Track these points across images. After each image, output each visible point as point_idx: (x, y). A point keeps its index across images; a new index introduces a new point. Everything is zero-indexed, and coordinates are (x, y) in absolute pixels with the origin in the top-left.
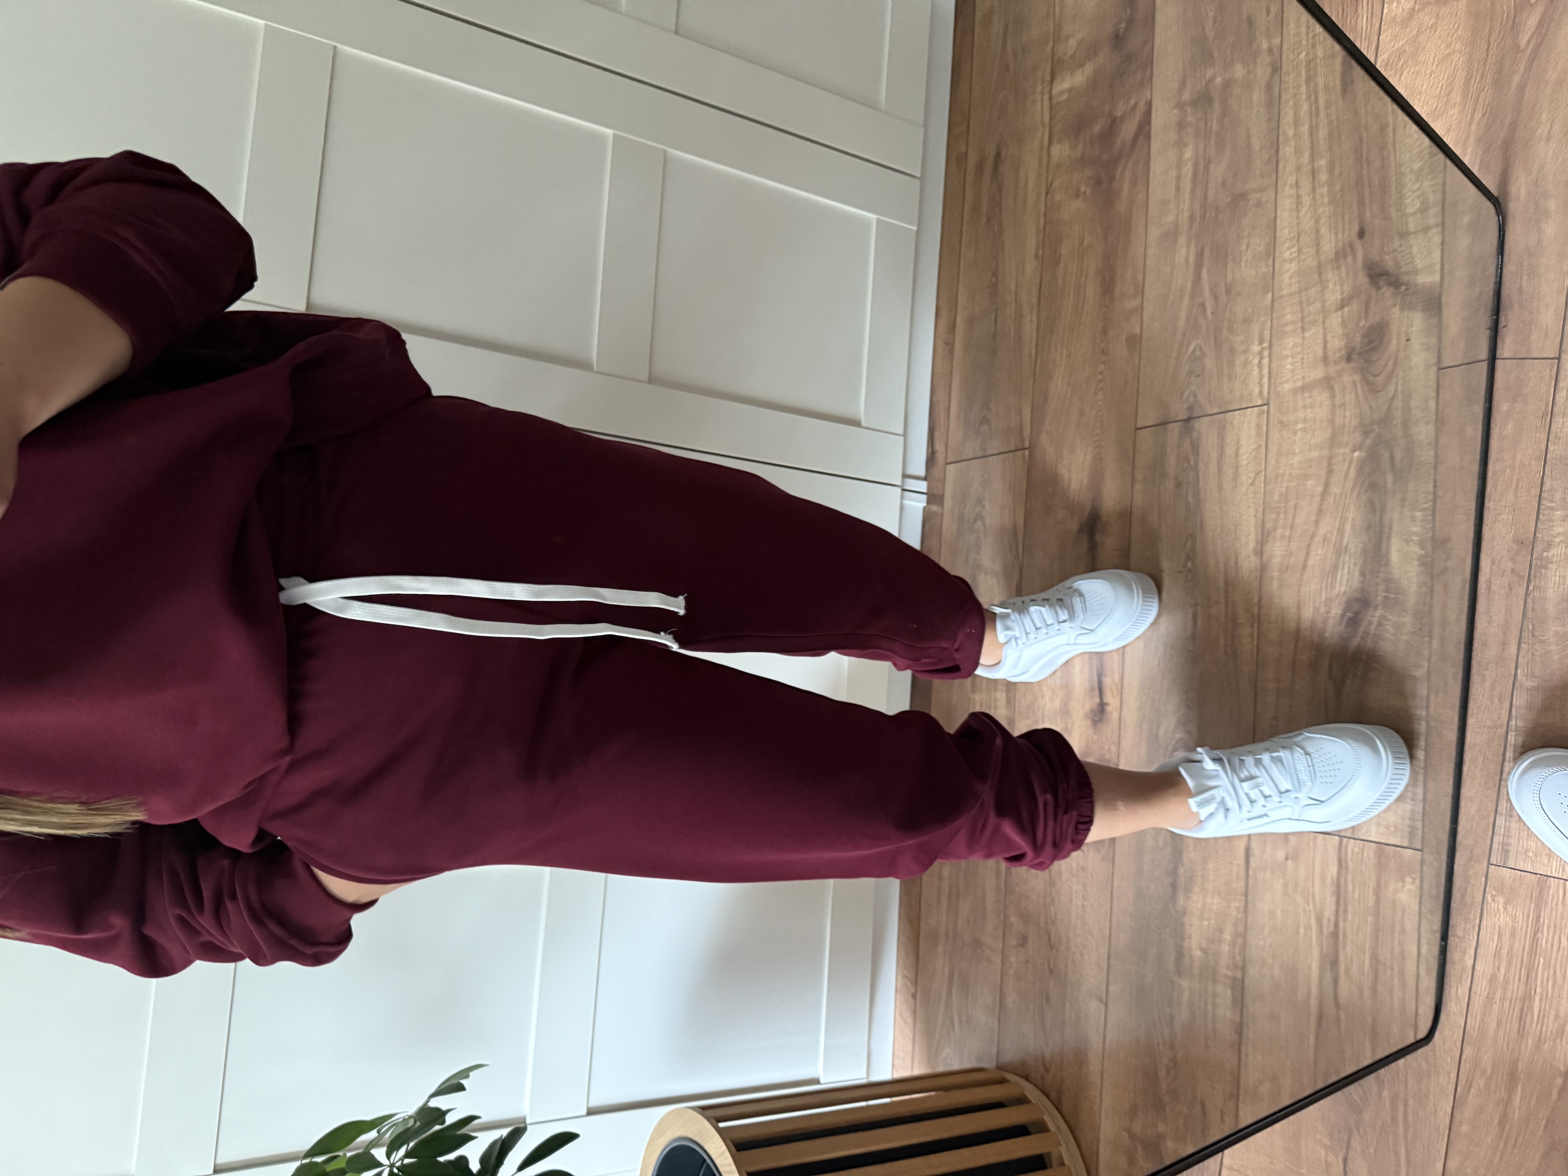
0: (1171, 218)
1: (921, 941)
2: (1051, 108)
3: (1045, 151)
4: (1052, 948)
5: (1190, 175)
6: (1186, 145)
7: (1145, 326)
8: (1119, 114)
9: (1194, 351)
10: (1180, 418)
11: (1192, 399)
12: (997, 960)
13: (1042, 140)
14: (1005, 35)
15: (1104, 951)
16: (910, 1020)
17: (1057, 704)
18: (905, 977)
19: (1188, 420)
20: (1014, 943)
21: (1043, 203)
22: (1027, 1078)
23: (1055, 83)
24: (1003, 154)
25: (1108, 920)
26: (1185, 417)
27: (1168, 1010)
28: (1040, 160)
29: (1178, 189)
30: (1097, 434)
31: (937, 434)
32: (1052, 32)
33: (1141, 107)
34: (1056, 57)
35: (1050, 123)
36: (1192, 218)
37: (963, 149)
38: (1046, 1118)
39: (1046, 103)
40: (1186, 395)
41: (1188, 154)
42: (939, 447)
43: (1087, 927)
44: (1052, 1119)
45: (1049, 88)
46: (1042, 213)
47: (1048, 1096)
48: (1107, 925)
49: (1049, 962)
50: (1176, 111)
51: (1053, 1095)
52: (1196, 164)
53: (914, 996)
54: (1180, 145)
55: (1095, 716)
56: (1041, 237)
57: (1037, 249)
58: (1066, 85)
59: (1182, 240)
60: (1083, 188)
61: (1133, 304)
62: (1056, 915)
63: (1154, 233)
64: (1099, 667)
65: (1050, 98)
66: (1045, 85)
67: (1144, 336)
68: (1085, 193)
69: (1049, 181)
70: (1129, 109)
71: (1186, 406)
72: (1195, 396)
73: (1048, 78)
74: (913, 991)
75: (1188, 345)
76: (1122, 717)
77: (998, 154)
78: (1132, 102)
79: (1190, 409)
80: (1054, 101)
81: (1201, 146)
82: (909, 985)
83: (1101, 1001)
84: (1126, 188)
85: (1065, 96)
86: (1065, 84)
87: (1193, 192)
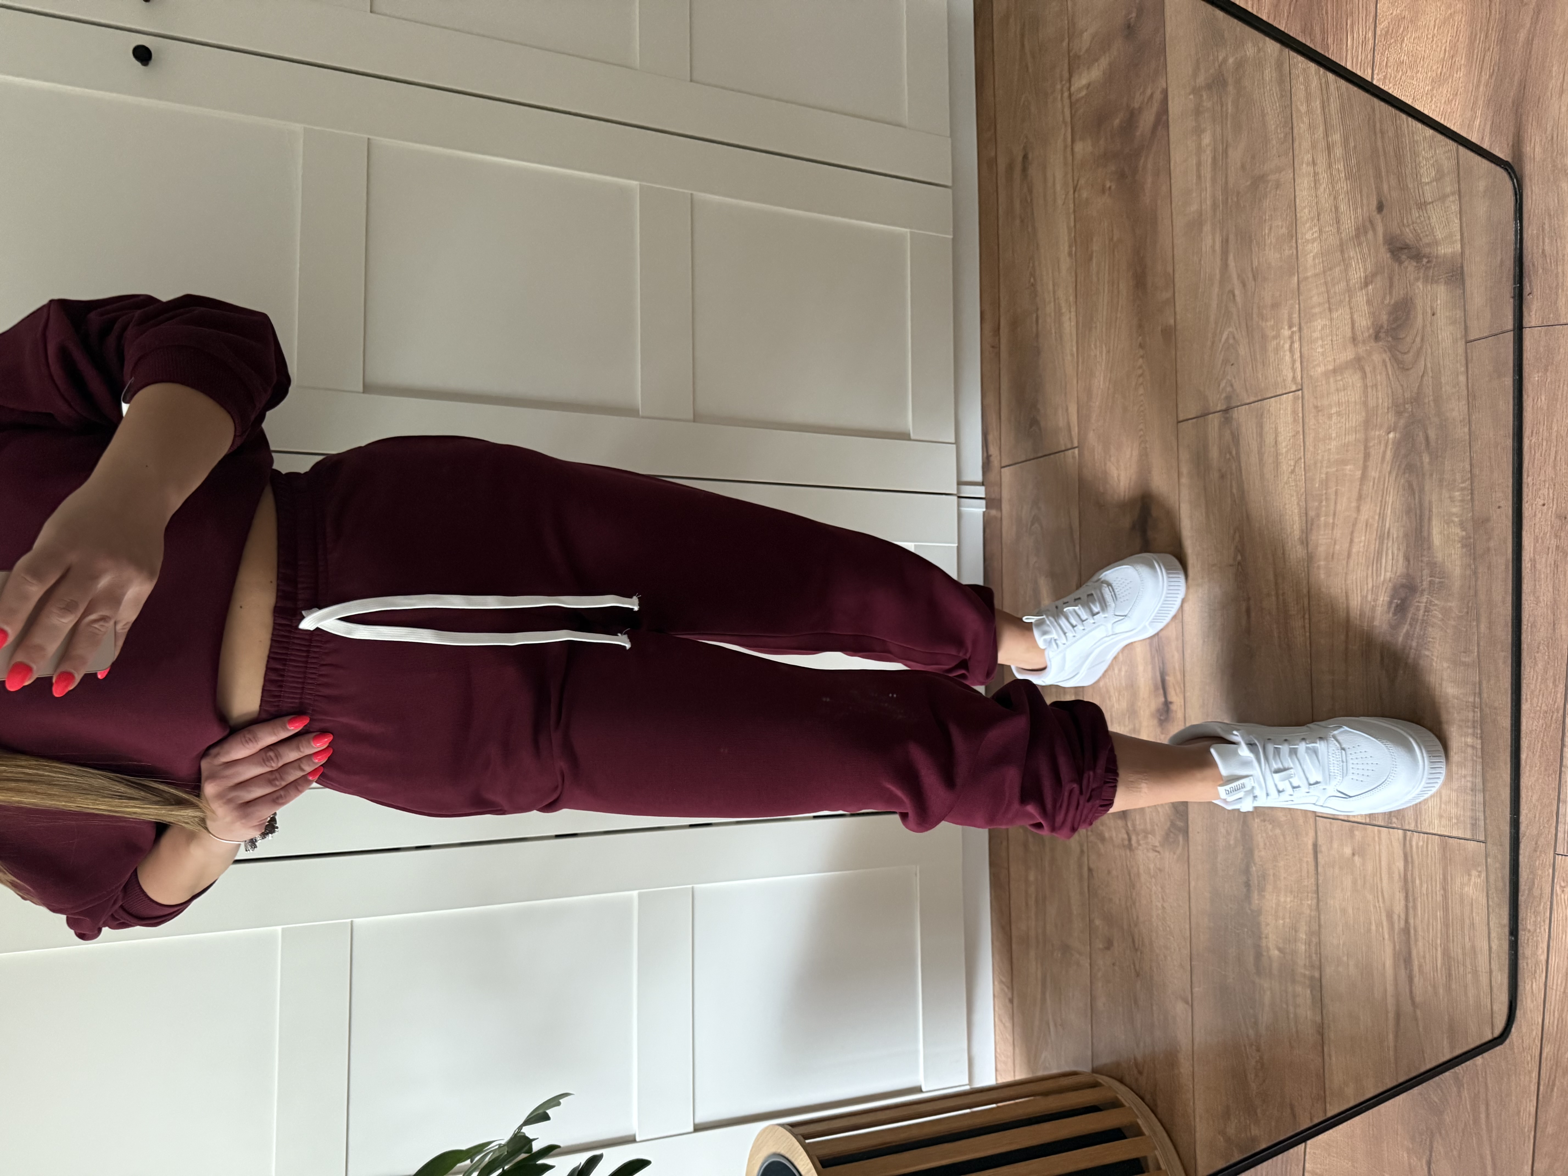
0: (1194, 207)
1: (1014, 946)
2: (1071, 105)
3: (1069, 149)
4: (1136, 950)
5: (1210, 160)
6: (1203, 131)
7: (1178, 317)
8: (1136, 105)
9: (1227, 339)
10: (1219, 409)
11: (1229, 389)
12: (1086, 963)
13: (1065, 138)
14: (1023, 36)
15: (1186, 952)
16: (1009, 1024)
17: (1124, 705)
18: (1001, 982)
19: (1226, 411)
20: (1101, 946)
21: (1071, 202)
22: (1121, 1081)
23: (1073, 80)
24: (1030, 156)
25: (1188, 921)
26: (1224, 407)
27: (1251, 1011)
28: (1065, 158)
29: (1199, 177)
30: (1141, 430)
31: (990, 438)
32: (1067, 28)
33: (1158, 96)
34: (1071, 54)
35: (1071, 121)
36: (1214, 206)
37: (993, 154)
38: (1140, 1122)
39: (1067, 102)
40: (1223, 384)
41: (1207, 139)
42: (994, 451)
43: (1168, 929)
44: (1146, 1122)
45: (1068, 85)
46: (1071, 210)
47: (1143, 1099)
48: (1187, 926)
49: (1134, 966)
50: (1191, 97)
51: (1148, 1097)
52: (1215, 150)
53: (1011, 1001)
54: (1198, 131)
55: (1161, 716)
56: (1073, 235)
57: (1070, 247)
58: (1084, 82)
59: (1207, 228)
60: (1108, 185)
61: (1165, 295)
62: (1138, 918)
63: (1180, 222)
64: (1161, 665)
65: (1070, 96)
66: (1064, 82)
67: (1178, 327)
68: (1110, 188)
69: (1076, 178)
70: (1146, 100)
71: (1224, 395)
72: (1232, 386)
73: (1066, 75)
74: (1010, 995)
75: (1221, 333)
76: (1187, 715)
77: (1025, 157)
78: (1149, 92)
79: (1228, 398)
80: (1074, 98)
81: (1219, 130)
82: (1006, 990)
83: (1187, 1003)
84: (1149, 180)
85: (1083, 93)
86: (1082, 80)
87: (1214, 180)
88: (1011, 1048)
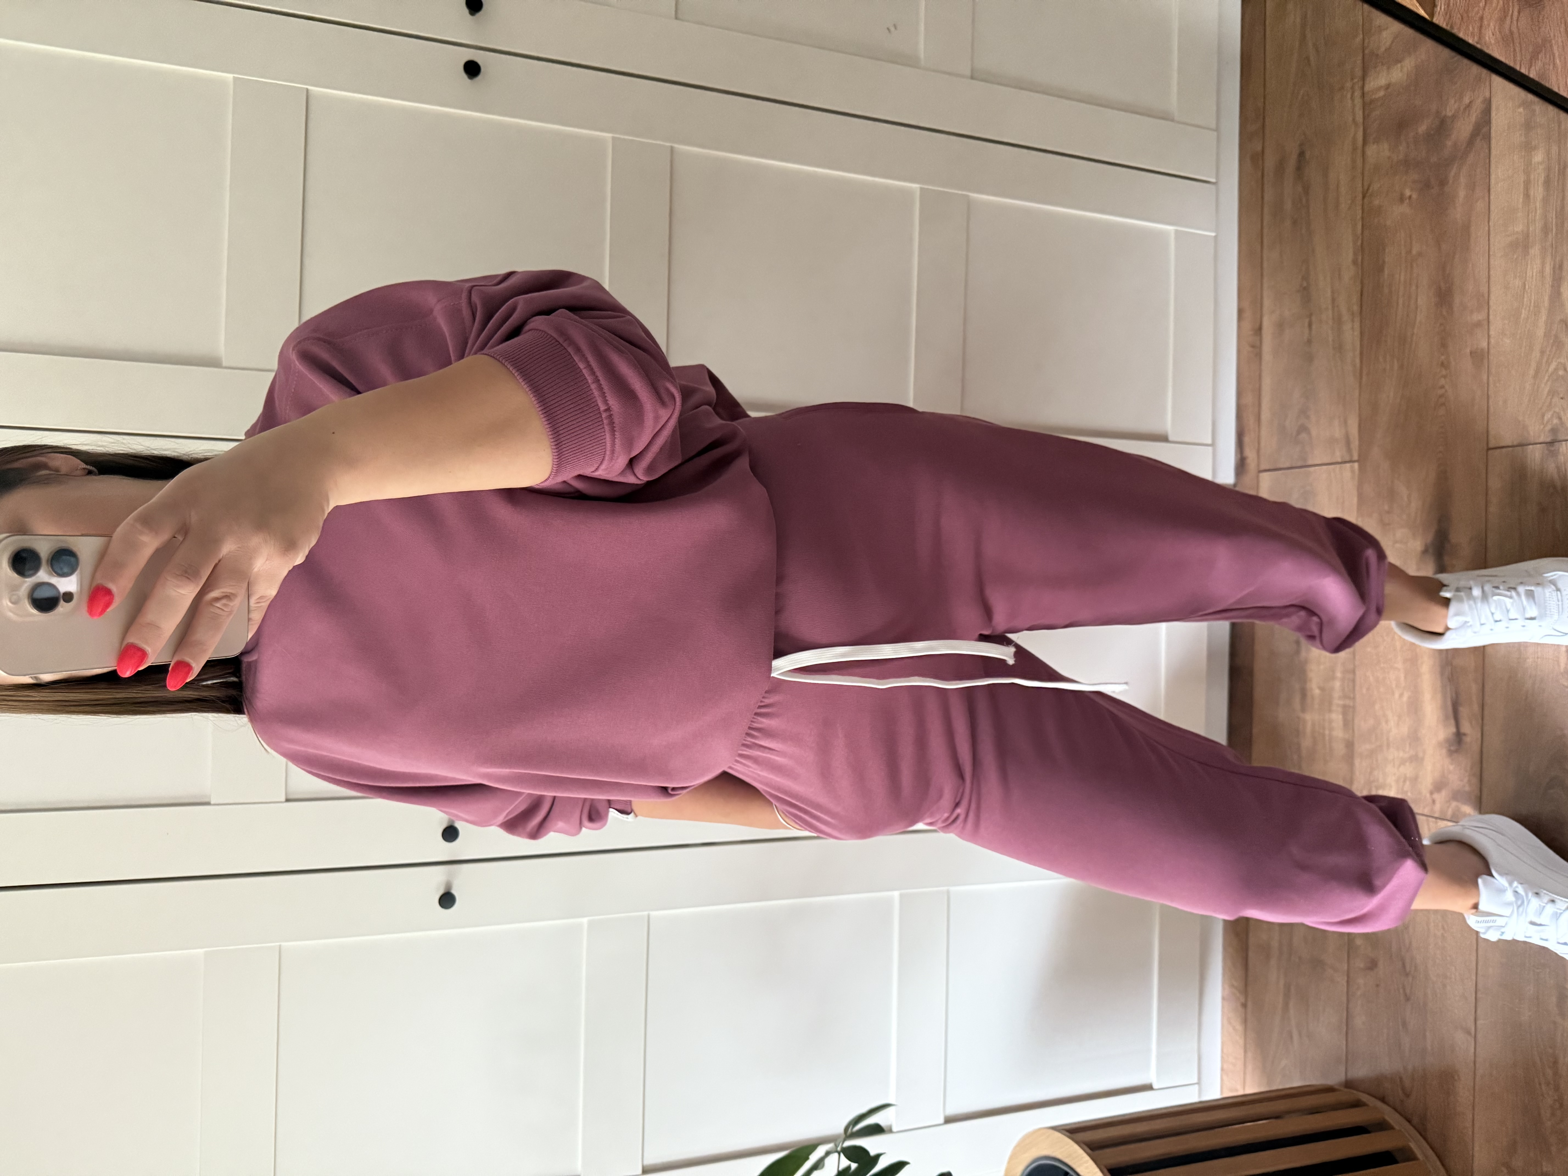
0: (1519, 228)
2: (1364, 106)
3: (1359, 151)
4: (1407, 975)
5: (1542, 179)
6: (1535, 148)
7: (1492, 341)
8: (1449, 114)
9: (1556, 370)
10: (1542, 439)
11: (1555, 421)
12: (1342, 980)
13: (1354, 139)
14: (1303, 27)
15: (1471, 985)
16: (1240, 1027)
17: (1405, 729)
18: (1232, 986)
19: (1551, 443)
20: (1362, 965)
21: (1359, 208)
22: (1383, 1100)
23: (1367, 80)
24: (1308, 155)
25: (1474, 954)
26: (1548, 440)
27: (1549, 1050)
28: (1354, 161)
29: (1527, 196)
30: (1440, 452)
31: (1247, 440)
32: (1361, 23)
33: (1478, 106)
34: (1366, 52)
35: (1364, 123)
36: (1546, 230)
37: (1259, 148)
38: (1412, 1145)
39: (1358, 101)
40: (1548, 416)
41: (1538, 157)
42: (1250, 453)
43: (1448, 958)
44: (1418, 1146)
45: (1360, 83)
46: (1359, 217)
47: (1409, 1121)
48: (1474, 958)
49: (1404, 990)
50: (1521, 110)
51: (1415, 1120)
52: (1549, 169)
53: (1244, 1005)
54: (1528, 148)
55: (1450, 746)
56: (1359, 243)
57: (1355, 254)
58: (1382, 81)
59: (1535, 251)
60: (1408, 193)
61: (1477, 317)
62: (1410, 943)
63: (1499, 242)
64: (1454, 695)
65: (1363, 95)
66: (1356, 80)
67: (1492, 351)
68: (1410, 197)
69: (1366, 184)
70: (1462, 108)
71: (1549, 427)
72: (1560, 418)
73: (1358, 72)
74: (1243, 1000)
75: (1548, 363)
76: (1485, 750)
77: (1301, 154)
78: (1466, 100)
79: (1554, 431)
80: (1367, 99)
81: (1554, 149)
82: (1238, 994)
83: (1469, 1034)
84: (1462, 194)
85: (1382, 93)
86: (1379, 80)
87: (1546, 200)
88: (1242, 1051)
